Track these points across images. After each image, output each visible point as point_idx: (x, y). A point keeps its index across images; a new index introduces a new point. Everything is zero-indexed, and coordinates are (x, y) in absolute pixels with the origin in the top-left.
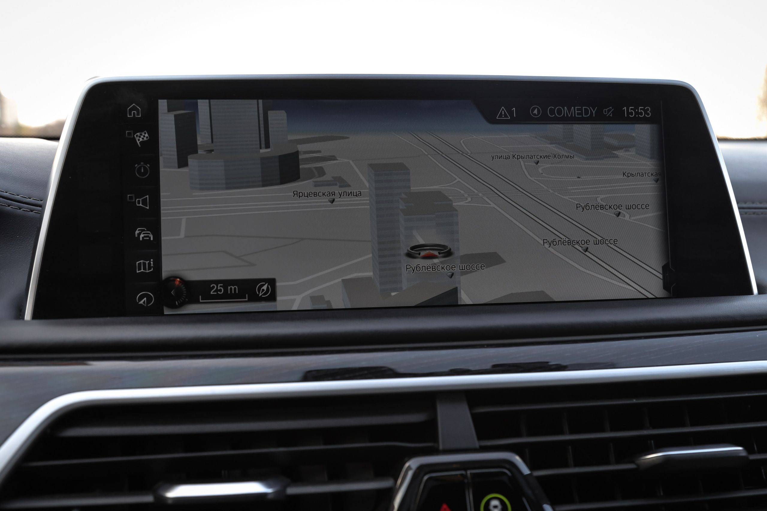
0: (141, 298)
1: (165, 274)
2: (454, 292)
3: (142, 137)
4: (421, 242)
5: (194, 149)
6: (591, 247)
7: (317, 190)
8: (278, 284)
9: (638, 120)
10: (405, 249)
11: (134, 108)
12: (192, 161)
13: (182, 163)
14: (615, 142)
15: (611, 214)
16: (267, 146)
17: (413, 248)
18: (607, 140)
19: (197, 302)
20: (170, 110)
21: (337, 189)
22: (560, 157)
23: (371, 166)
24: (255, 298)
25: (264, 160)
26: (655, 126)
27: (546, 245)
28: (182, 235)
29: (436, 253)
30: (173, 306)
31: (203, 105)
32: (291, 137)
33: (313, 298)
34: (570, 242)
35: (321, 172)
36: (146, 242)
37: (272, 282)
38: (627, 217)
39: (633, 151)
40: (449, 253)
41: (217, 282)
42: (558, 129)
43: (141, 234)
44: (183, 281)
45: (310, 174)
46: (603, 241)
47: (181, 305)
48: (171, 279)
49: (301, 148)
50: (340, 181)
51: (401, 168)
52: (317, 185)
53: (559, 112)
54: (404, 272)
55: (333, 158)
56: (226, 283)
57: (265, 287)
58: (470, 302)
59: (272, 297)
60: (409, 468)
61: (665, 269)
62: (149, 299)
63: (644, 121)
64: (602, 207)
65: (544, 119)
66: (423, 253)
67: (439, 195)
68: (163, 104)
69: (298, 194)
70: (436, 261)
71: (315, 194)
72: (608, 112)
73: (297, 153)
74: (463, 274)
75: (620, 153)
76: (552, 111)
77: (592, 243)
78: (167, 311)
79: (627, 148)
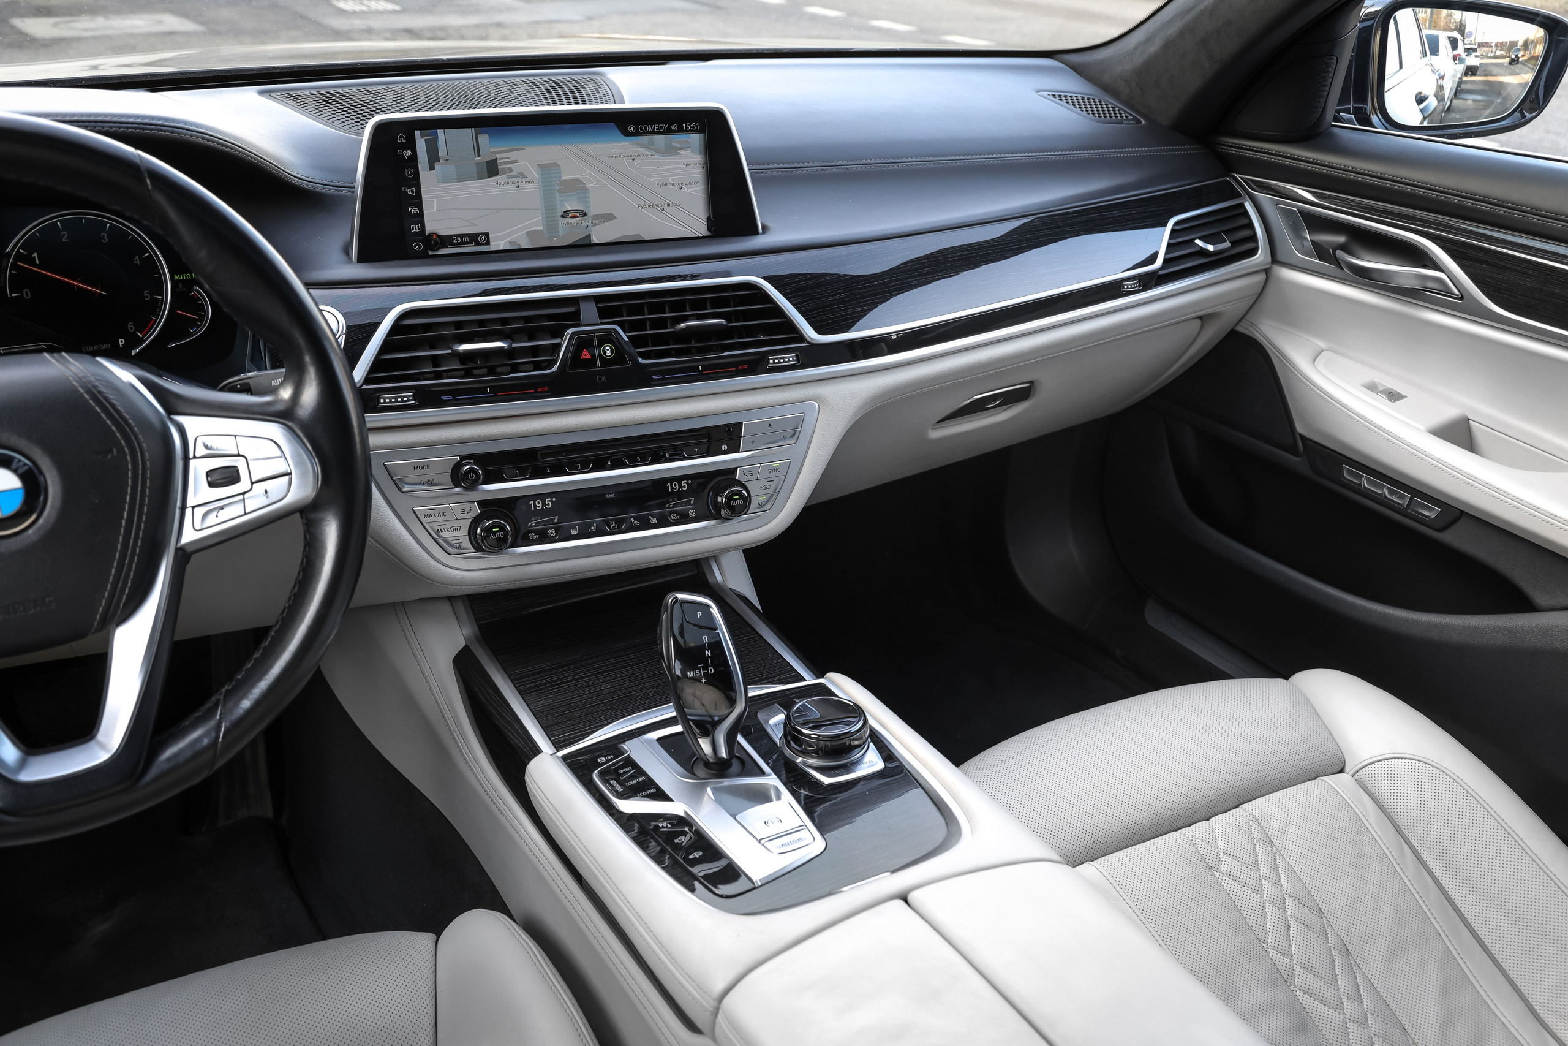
0: (415, 247)
1: (427, 233)
2: (589, 236)
3: (407, 153)
4: (570, 209)
5: (438, 160)
6: (666, 208)
7: (509, 180)
8: (490, 235)
9: (691, 131)
10: (560, 213)
11: (401, 136)
12: (437, 166)
13: (432, 168)
14: (678, 145)
15: (677, 188)
16: (479, 156)
17: (564, 212)
18: (674, 144)
19: (447, 247)
20: (422, 137)
21: (520, 180)
22: (646, 155)
23: (539, 165)
24: (478, 244)
25: (478, 164)
26: (702, 134)
27: (640, 208)
28: (435, 209)
29: (578, 214)
30: (433, 250)
31: (440, 132)
32: (492, 150)
33: (511, 243)
34: (653, 206)
35: (511, 170)
36: (415, 214)
37: (487, 234)
38: (686, 189)
39: (689, 151)
40: (585, 215)
41: (456, 235)
42: (645, 139)
43: (413, 210)
44: (438, 236)
45: (504, 172)
46: (673, 204)
47: (438, 249)
48: (431, 235)
49: (498, 156)
50: (522, 175)
51: (556, 165)
52: (509, 177)
53: (646, 128)
54: (560, 226)
55: (516, 161)
56: (462, 236)
57: (483, 238)
58: (597, 242)
59: (488, 243)
60: (568, 333)
61: (708, 219)
62: (420, 247)
63: (696, 131)
64: (672, 184)
65: (637, 133)
66: (570, 215)
67: (578, 181)
68: (417, 133)
69: (498, 183)
70: (578, 219)
71: (508, 183)
72: (674, 127)
73: (496, 160)
74: (593, 226)
75: (682, 152)
76: (641, 129)
77: (666, 206)
78: (430, 253)
79: (686, 148)
